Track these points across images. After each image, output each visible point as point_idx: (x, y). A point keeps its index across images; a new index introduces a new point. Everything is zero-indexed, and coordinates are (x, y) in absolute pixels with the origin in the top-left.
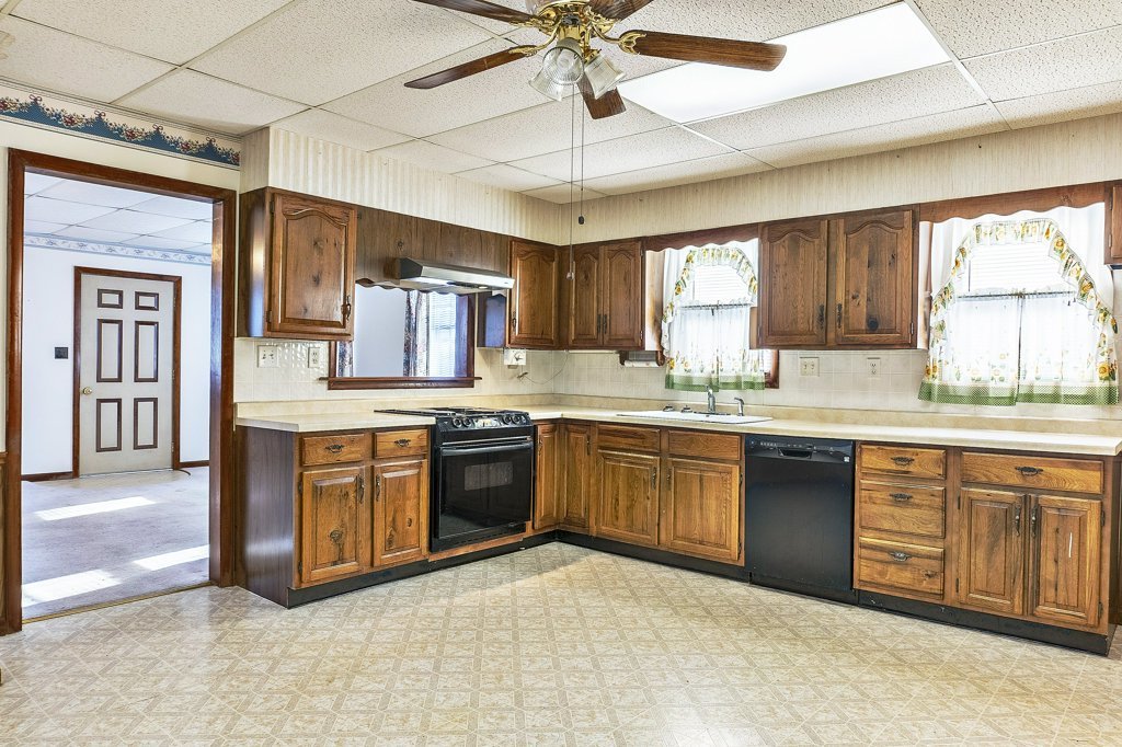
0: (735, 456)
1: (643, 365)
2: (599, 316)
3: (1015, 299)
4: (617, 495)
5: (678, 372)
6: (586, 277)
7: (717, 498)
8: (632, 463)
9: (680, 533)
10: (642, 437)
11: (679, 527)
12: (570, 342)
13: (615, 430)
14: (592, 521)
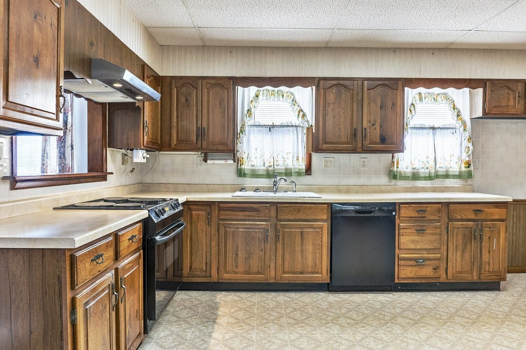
0: (325, 217)
1: (223, 162)
2: (198, 128)
3: (431, 131)
4: (237, 251)
5: (246, 166)
6: (187, 100)
7: (313, 244)
8: (248, 228)
9: (287, 269)
10: (256, 210)
11: (286, 266)
12: (173, 146)
13: (234, 207)
14: (214, 272)
